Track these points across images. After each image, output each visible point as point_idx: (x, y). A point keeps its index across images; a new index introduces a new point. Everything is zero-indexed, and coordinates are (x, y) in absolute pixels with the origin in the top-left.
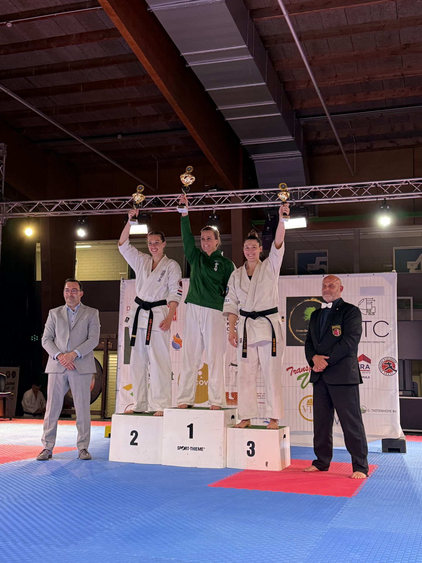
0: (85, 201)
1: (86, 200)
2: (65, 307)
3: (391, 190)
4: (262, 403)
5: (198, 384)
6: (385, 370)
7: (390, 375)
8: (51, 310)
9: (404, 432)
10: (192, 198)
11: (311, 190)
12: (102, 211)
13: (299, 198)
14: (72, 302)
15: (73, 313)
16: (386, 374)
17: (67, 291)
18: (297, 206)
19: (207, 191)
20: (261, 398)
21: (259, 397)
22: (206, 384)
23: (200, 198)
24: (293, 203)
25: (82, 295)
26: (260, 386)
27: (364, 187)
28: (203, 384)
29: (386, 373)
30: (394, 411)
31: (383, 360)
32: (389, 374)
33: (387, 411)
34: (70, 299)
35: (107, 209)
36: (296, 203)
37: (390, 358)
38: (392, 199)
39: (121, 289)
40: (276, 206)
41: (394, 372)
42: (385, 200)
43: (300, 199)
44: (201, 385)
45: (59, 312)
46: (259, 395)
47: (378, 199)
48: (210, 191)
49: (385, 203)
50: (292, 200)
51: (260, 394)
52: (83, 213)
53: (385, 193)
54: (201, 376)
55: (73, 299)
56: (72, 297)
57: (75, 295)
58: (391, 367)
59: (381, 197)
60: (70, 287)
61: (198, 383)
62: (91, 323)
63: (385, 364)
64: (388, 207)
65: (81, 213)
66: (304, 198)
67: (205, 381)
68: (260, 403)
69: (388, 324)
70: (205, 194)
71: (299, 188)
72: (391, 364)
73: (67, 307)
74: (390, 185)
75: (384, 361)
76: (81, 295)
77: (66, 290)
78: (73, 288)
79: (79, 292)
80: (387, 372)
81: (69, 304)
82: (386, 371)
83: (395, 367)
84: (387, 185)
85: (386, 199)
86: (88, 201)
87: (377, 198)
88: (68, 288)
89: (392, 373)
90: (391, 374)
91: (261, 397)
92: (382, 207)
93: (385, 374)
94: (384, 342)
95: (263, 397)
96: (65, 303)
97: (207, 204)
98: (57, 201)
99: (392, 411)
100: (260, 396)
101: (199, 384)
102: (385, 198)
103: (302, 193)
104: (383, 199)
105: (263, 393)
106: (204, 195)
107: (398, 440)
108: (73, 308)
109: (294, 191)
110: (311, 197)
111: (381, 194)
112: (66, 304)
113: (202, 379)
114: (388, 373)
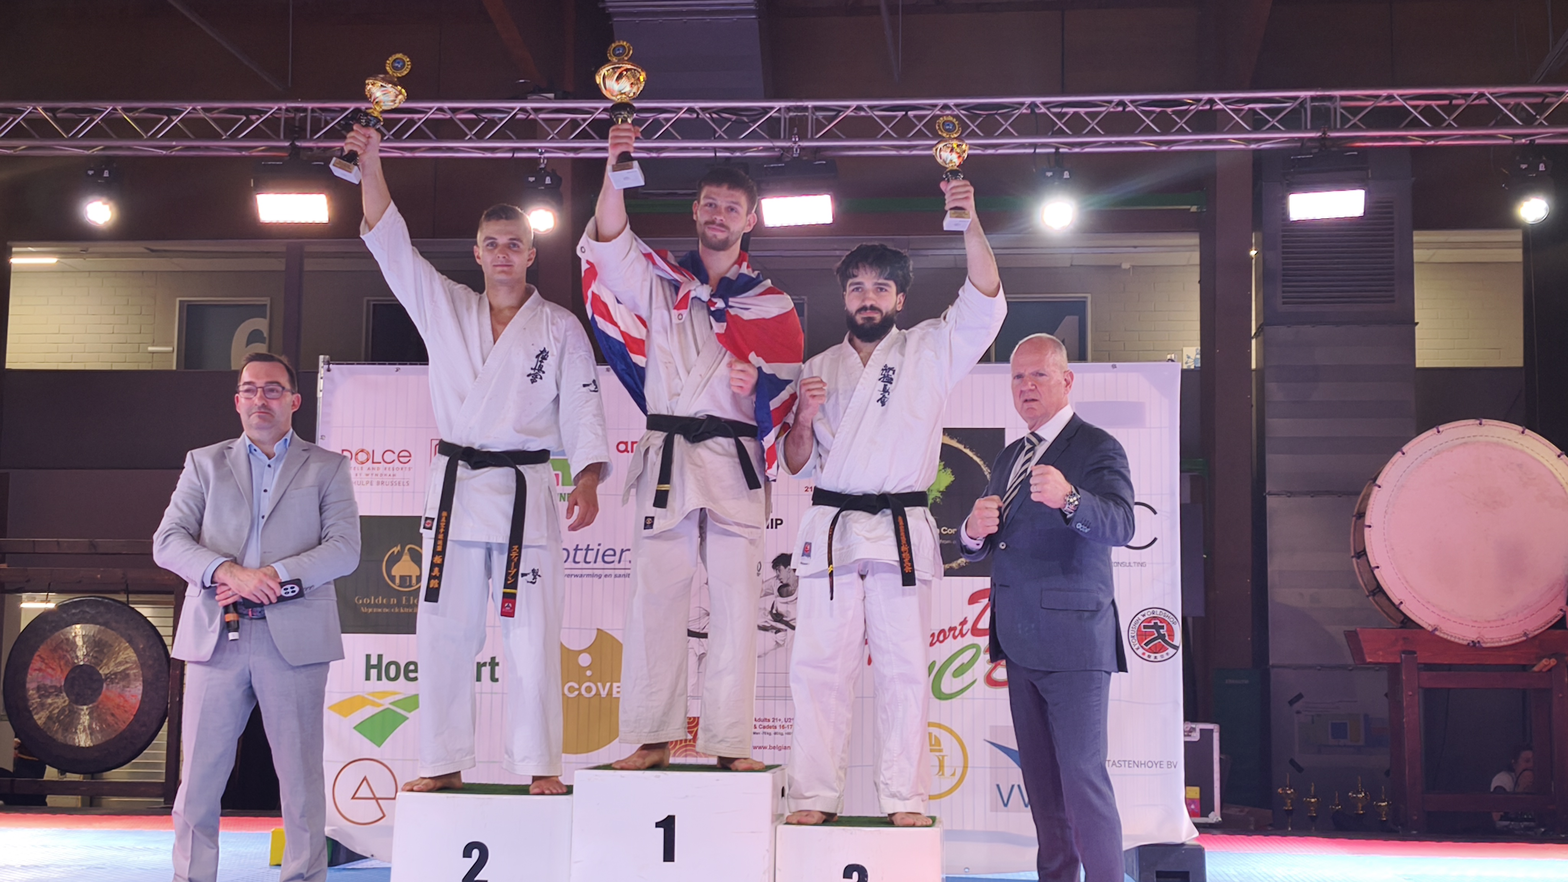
0: (114, 109)
1: (119, 108)
2: (240, 445)
3: (1077, 125)
4: (780, 749)
5: (576, 693)
6: (1146, 644)
7: (1159, 659)
8: (194, 451)
9: (1197, 826)
10: (473, 116)
11: (848, 112)
12: (174, 143)
13: (809, 136)
14: (266, 424)
15: (268, 462)
16: (1149, 656)
17: (247, 391)
18: (805, 158)
19: (522, 98)
20: (775, 733)
21: (772, 731)
22: (604, 694)
23: (501, 119)
24: (793, 148)
25: (298, 404)
26: (775, 698)
27: (1000, 112)
28: (593, 692)
29: (1147, 654)
30: (1169, 764)
31: (1139, 616)
32: (1156, 657)
33: (1150, 764)
34: (259, 417)
35: (186, 137)
36: (802, 149)
37: (1159, 611)
38: (1077, 150)
39: (320, 395)
40: (738, 154)
41: (1171, 651)
42: (1057, 153)
43: (812, 139)
44: (587, 695)
45: (220, 460)
46: (771, 724)
47: (1038, 151)
48: (535, 97)
49: (1058, 161)
50: (790, 139)
51: (774, 720)
52: (106, 148)
53: (1061, 133)
54: (589, 667)
55: (267, 416)
56: (265, 411)
57: (274, 405)
58: (1162, 637)
59: (1046, 145)
60: (257, 378)
61: (579, 689)
62: (329, 500)
63: (1145, 627)
64: (1066, 175)
65: (97, 148)
66: (824, 137)
67: (599, 684)
68: (774, 748)
69: (1155, 513)
70: (518, 105)
71: (810, 104)
72: (1162, 627)
73: (248, 442)
74: (1071, 110)
75: (1143, 619)
76: (294, 405)
77: (246, 387)
78: (269, 380)
79: (289, 394)
80: (1151, 651)
81: (256, 435)
82: (1147, 648)
83: (1173, 635)
84: (1065, 110)
85: (1061, 150)
86: (125, 110)
87: (1035, 146)
88: (253, 380)
89: (1164, 653)
90: (1162, 656)
91: (778, 730)
92: (1049, 174)
93: (1145, 657)
94: (1142, 564)
95: (782, 731)
96: (242, 430)
97: (521, 137)
98: (18, 105)
99: (1165, 765)
100: (775, 727)
101: (580, 694)
102: (1057, 148)
103: (817, 119)
104: (1053, 150)
105: (783, 720)
106: (513, 109)
107: (1185, 847)
108: (267, 448)
109: (791, 114)
110: (844, 135)
111: (1044, 135)
112: (244, 434)
113: (589, 679)
114: (1153, 655)
